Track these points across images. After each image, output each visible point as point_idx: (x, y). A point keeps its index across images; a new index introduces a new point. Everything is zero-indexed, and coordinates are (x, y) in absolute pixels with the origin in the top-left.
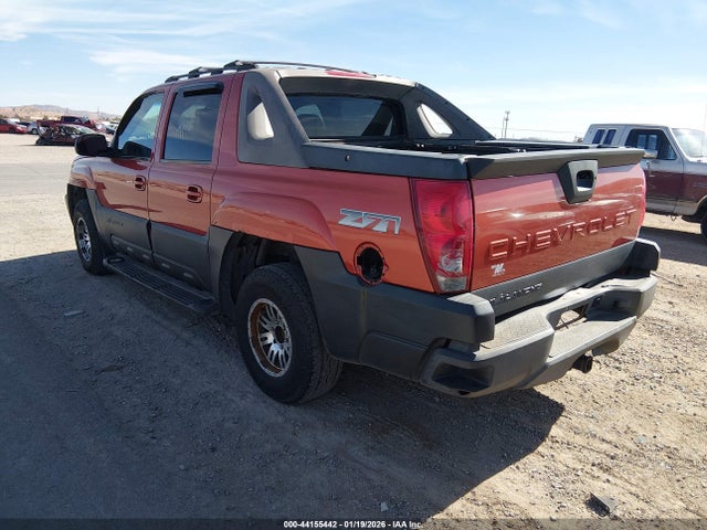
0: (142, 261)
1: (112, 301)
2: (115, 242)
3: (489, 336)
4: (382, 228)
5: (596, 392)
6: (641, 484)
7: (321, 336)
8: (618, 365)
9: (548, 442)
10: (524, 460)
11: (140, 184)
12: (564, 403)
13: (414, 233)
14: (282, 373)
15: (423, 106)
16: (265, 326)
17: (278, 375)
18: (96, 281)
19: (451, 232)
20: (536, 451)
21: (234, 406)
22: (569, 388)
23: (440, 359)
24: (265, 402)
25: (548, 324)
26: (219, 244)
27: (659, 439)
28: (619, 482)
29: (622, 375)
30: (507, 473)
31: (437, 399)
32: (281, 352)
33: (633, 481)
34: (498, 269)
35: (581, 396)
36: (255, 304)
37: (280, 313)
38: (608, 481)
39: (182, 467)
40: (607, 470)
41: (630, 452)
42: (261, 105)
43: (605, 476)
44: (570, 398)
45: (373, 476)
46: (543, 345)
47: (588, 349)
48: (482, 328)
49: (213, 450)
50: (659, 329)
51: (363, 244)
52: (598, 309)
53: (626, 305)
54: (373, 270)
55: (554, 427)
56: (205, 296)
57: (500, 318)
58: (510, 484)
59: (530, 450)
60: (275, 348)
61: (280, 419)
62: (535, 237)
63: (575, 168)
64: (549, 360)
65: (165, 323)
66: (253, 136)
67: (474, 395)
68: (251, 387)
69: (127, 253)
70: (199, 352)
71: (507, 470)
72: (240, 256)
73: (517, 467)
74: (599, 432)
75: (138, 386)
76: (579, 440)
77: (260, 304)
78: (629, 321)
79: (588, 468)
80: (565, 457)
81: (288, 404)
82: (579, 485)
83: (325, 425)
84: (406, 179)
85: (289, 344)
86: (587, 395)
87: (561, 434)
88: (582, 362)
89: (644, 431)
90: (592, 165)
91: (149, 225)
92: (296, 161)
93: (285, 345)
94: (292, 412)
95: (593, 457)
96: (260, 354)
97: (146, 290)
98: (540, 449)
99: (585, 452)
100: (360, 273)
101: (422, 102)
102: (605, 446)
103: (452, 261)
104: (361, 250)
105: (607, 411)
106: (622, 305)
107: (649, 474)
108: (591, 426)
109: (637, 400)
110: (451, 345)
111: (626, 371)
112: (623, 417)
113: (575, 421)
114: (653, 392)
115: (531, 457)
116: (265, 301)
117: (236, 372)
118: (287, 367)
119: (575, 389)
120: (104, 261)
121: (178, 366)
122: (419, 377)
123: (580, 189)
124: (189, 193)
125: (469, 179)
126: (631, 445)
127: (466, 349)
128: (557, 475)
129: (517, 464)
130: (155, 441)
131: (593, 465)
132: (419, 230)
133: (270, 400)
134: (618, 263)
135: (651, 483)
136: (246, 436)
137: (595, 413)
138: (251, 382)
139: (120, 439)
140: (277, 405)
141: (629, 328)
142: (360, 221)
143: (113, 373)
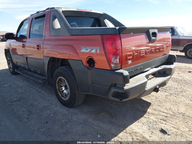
0: (26, 69)
1: (19, 82)
2: (18, 65)
3: (128, 82)
4: (94, 51)
5: (160, 99)
6: (175, 124)
7: (78, 87)
8: (165, 91)
9: (147, 113)
10: (141, 119)
11: (24, 46)
12: (151, 102)
13: (104, 54)
14: (67, 99)
15: (106, 19)
16: (61, 85)
17: (66, 99)
18: (14, 76)
19: (115, 51)
20: (144, 116)
21: (53, 109)
22: (152, 98)
23: (113, 90)
24: (63, 107)
25: (146, 78)
26: (46, 61)
27: (179, 111)
28: (169, 124)
29: (167, 94)
30: (136, 123)
31: (114, 103)
32: (67, 93)
33: (173, 123)
34: (130, 62)
35: (156, 100)
36: (58, 79)
37: (66, 81)
38: (166, 124)
39: (37, 128)
40: (165, 121)
41: (171, 115)
42: (57, 19)
43: (165, 123)
44: (152, 101)
45: (95, 127)
46: (144, 84)
47: (157, 86)
48: (126, 80)
49: (47, 123)
50: (176, 80)
51: (88, 57)
52: (159, 74)
53: (168, 72)
54: (92, 65)
55: (148, 109)
56: (44, 78)
57: (131, 77)
58: (137, 127)
59: (142, 116)
60: (65, 91)
61: (67, 112)
62: (140, 52)
63: (151, 31)
64: (146, 89)
65: (34, 87)
66: (55, 28)
67: (124, 100)
68: (59, 104)
69: (21, 67)
70: (43, 94)
71: (135, 122)
72: (53, 65)
73: (139, 122)
74: (162, 110)
75: (25, 105)
76: (156, 112)
77: (60, 78)
78: (168, 77)
79: (159, 120)
80: (152, 118)
81: (70, 107)
82: (157, 126)
83: (81, 113)
84: (100, 35)
85: (69, 90)
86: (157, 100)
87: (151, 111)
88: (156, 90)
89: (175, 109)
90: (156, 31)
91: (27, 58)
92: (67, 34)
93: (68, 90)
94: (71, 110)
95: (161, 117)
96: (61, 94)
97: (28, 78)
98: (145, 116)
99: (158, 116)
100: (88, 66)
101: (105, 18)
102: (164, 114)
103: (116, 60)
104: (88, 59)
105: (163, 104)
106: (166, 72)
107: (177, 121)
108: (159, 108)
109: (172, 100)
110: (117, 86)
111: (168, 92)
112: (168, 105)
113: (154, 107)
114: (176, 98)
115: (142, 118)
116: (61, 77)
117: (54, 99)
118: (69, 97)
119: (154, 98)
120: (16, 70)
121: (37, 99)
122: (108, 96)
123: (153, 38)
124: (37, 47)
125: (119, 34)
126: (171, 113)
127: (121, 86)
128: (150, 123)
129: (138, 121)
130: (29, 121)
131: (161, 119)
132: (105, 53)
133: (64, 107)
134: (164, 61)
135: (178, 123)
136: (57, 118)
137: (160, 105)
138: (59, 102)
139: (18, 121)
140: (66, 108)
141: (169, 79)
142: (87, 50)
143: (17, 102)
